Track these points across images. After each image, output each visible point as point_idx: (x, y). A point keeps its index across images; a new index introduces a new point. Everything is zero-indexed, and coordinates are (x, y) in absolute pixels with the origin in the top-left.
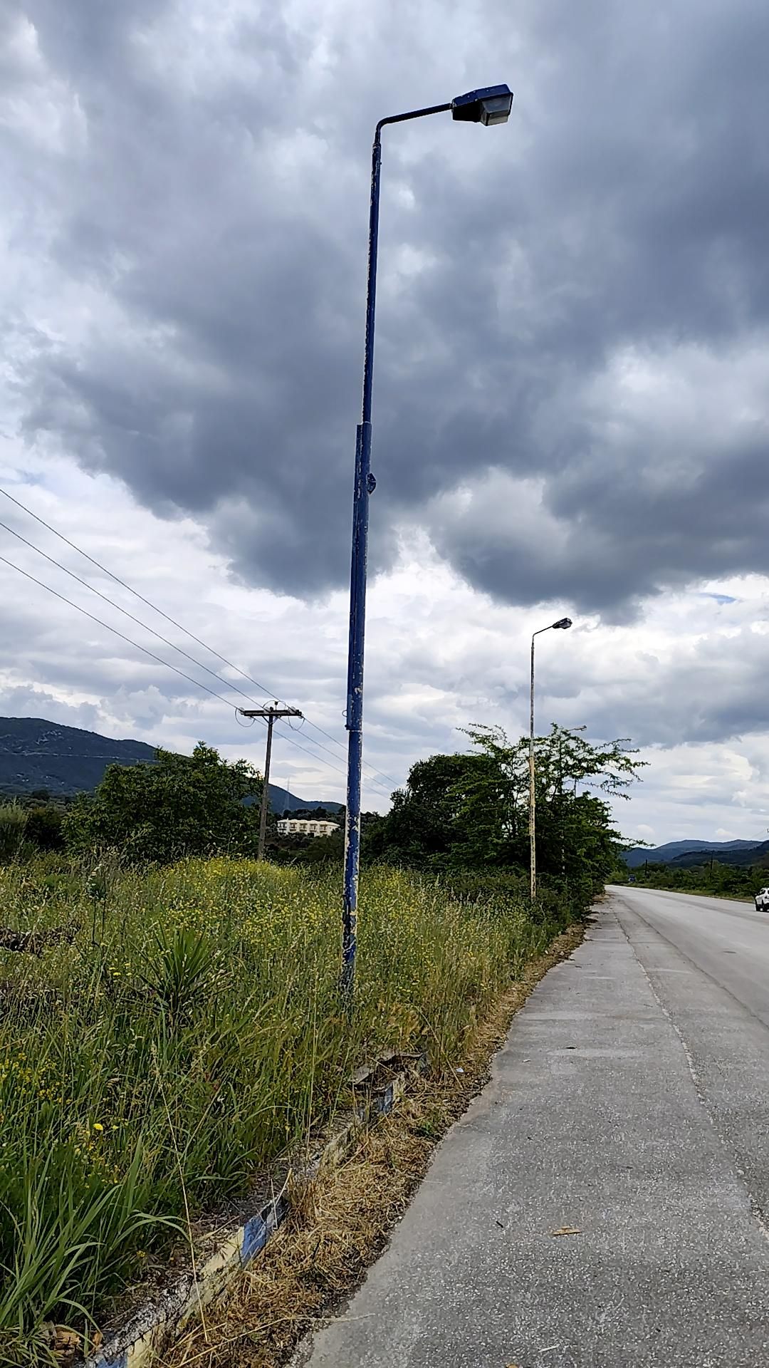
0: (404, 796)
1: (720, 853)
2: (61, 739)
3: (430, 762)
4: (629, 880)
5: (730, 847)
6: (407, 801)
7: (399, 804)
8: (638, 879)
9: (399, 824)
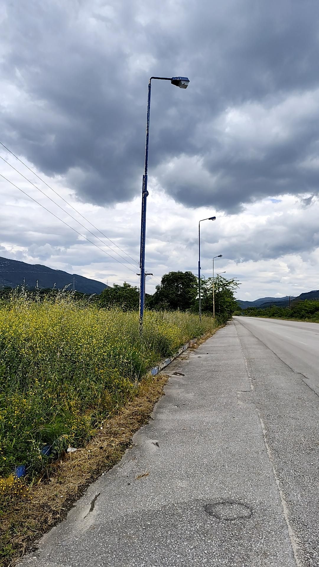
0: (160, 287)
1: (279, 302)
2: (9, 265)
3: (169, 274)
4: (242, 314)
5: (283, 300)
6: (161, 288)
7: (158, 290)
8: (245, 313)
9: (159, 297)
